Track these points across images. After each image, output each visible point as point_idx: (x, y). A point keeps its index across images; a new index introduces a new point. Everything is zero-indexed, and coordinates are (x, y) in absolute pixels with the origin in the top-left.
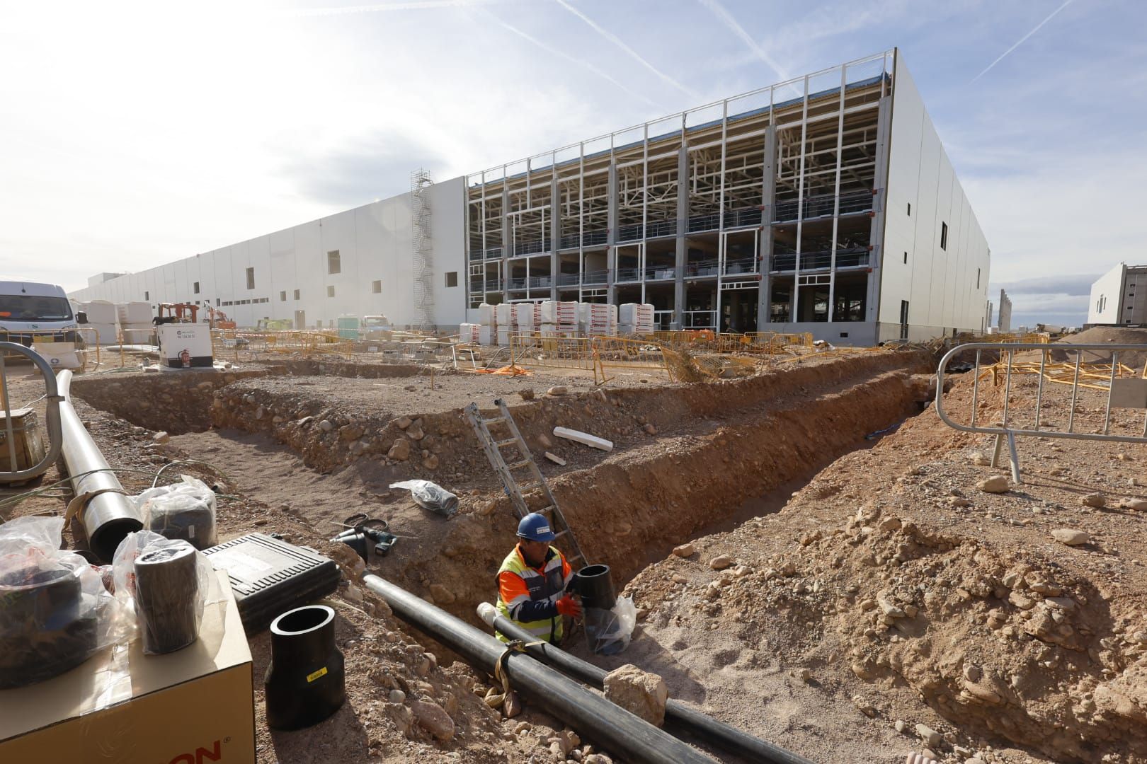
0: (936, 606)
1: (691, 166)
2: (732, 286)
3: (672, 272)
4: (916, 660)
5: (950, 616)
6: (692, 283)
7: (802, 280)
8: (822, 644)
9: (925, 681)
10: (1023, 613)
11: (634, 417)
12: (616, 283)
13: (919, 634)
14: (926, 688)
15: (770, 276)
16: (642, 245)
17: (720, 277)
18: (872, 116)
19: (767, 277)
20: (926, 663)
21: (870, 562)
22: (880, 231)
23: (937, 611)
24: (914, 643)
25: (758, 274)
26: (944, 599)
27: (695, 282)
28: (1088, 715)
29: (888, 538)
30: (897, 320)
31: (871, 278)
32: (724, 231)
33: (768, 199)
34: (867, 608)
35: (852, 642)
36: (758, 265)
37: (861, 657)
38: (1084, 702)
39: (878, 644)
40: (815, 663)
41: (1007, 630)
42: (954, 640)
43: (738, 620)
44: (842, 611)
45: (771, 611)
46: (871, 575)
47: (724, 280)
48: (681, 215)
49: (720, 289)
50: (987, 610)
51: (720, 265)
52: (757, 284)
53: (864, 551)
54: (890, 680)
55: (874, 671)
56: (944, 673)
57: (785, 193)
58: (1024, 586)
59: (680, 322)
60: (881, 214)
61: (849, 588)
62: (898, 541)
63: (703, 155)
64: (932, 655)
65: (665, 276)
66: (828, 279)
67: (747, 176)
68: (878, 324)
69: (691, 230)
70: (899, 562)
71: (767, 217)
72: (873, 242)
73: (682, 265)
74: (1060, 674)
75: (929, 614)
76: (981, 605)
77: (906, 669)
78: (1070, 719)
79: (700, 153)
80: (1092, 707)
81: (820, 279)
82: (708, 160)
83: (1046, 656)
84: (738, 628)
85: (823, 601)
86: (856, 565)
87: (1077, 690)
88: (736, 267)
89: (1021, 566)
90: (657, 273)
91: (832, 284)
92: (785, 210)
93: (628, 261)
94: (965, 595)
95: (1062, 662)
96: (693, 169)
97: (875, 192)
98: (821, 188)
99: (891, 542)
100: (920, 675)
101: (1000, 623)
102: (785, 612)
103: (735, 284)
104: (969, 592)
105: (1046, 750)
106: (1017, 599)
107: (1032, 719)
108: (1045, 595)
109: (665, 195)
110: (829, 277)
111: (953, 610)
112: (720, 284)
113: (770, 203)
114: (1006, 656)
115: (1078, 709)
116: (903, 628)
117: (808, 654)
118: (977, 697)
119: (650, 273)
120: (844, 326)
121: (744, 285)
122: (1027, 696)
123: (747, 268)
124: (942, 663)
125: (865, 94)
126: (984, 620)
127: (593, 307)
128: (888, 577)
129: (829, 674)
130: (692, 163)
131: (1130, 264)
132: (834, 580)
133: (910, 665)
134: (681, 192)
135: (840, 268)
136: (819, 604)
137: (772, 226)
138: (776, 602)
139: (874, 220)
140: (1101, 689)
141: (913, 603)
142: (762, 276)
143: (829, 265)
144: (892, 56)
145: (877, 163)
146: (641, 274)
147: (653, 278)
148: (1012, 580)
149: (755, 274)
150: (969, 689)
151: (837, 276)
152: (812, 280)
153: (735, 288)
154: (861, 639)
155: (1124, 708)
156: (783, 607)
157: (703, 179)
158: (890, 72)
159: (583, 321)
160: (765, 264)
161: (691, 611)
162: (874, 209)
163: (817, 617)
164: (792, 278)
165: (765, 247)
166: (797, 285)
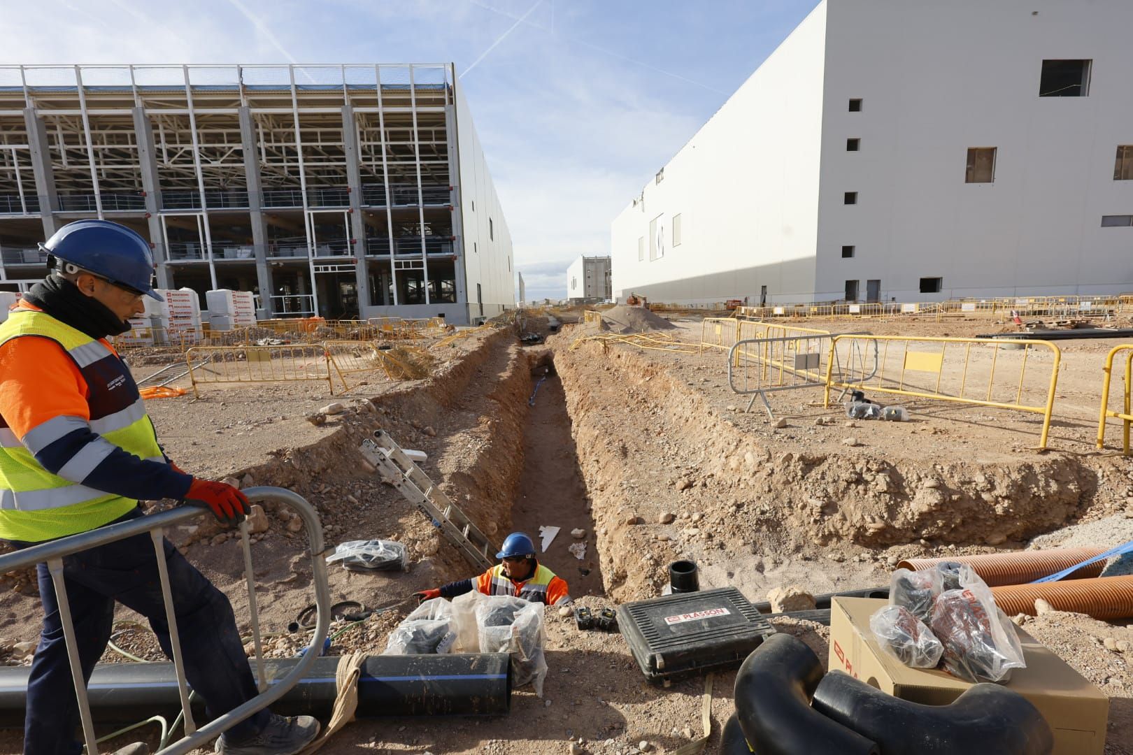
0: (836, 494)
1: (257, 130)
2: (326, 269)
3: (249, 251)
4: (843, 524)
5: (843, 496)
6: (278, 264)
7: (398, 265)
8: (792, 537)
9: (853, 533)
10: (873, 483)
11: (409, 422)
12: (169, 261)
13: (837, 511)
14: (854, 536)
15: (366, 259)
16: (201, 217)
17: (311, 259)
18: (439, 120)
19: (363, 261)
20: (848, 524)
21: (787, 482)
22: (459, 223)
23: (837, 496)
24: (837, 516)
25: (353, 257)
26: (838, 489)
27: (281, 264)
28: (912, 518)
29: (788, 466)
30: (476, 301)
31: (457, 264)
32: (308, 209)
33: (353, 182)
34: (804, 507)
35: (807, 528)
36: (352, 248)
37: (817, 535)
38: (910, 513)
39: (821, 524)
40: (798, 549)
41: (871, 494)
42: (852, 507)
43: (745, 544)
44: (790, 515)
45: (758, 531)
46: (792, 490)
47: (316, 263)
48: (253, 186)
49: (313, 272)
50: (857, 488)
51: (309, 245)
52: (354, 268)
53: (778, 477)
54: (835, 540)
55: (826, 539)
56: (858, 525)
57: (370, 179)
58: (869, 470)
59: (269, 308)
60: (458, 208)
61: (786, 501)
62: (796, 467)
63: (268, 119)
64: (848, 518)
65: (242, 255)
66: (421, 264)
67: (324, 153)
68: (467, 304)
69: (267, 205)
70: (803, 477)
71: (355, 198)
72: (454, 234)
73: (262, 242)
74: (897, 505)
75: (834, 499)
76: (853, 486)
77: (841, 532)
78: (909, 523)
79: (264, 117)
80: (913, 514)
81: (415, 264)
82: (274, 127)
83: (890, 499)
84: (748, 548)
85: (776, 513)
86: (780, 487)
87: (905, 509)
88: (327, 249)
89: (863, 462)
90: (227, 251)
91: (425, 268)
92: (372, 193)
93: (182, 235)
94: (846, 483)
95: (895, 500)
96: (258, 134)
97: (452, 189)
98: (402, 178)
99: (792, 468)
100: (848, 531)
101: (866, 491)
102: (764, 528)
103: (330, 266)
104: (846, 481)
105: (904, 540)
106: (867, 477)
107: (899, 529)
108: (878, 472)
109: (224, 158)
110: (422, 262)
111: (844, 492)
112: (312, 267)
113: (357, 187)
114: (876, 506)
115: (909, 517)
116: (827, 511)
117: (792, 545)
118: (878, 529)
119: (218, 252)
120: (442, 307)
121: (339, 268)
122: (892, 520)
123: (338, 250)
124: (855, 521)
125: (433, 97)
126: (858, 492)
127: (168, 294)
128: (801, 487)
129: (808, 551)
130: (257, 127)
131: (586, 256)
132: (774, 499)
133: (842, 528)
134: (249, 157)
135: (429, 254)
136: (775, 516)
137: (362, 209)
138: (756, 524)
139: (453, 213)
140: (912, 505)
141: (826, 496)
142: (358, 259)
143: (420, 251)
144: (450, 69)
145: (449, 162)
146: (206, 251)
147: (222, 256)
148: (862, 469)
149: (349, 257)
150: (872, 528)
151: (429, 261)
152: (407, 265)
153: (330, 271)
154: (810, 525)
155: (925, 509)
156: (761, 526)
157: (271, 147)
158: (451, 84)
159: (156, 313)
160: (359, 246)
161: (705, 553)
162: (452, 203)
163: (779, 524)
164: (388, 262)
165: (356, 229)
166: (393, 269)
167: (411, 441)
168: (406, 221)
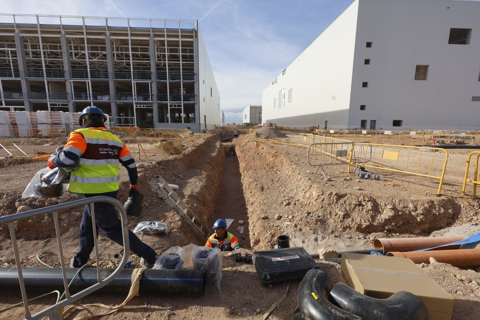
0: (350, 210)
1: (113, 46)
2: (140, 106)
3: (108, 97)
4: (352, 223)
5: (353, 211)
6: (120, 103)
7: (171, 106)
8: (331, 227)
9: (356, 226)
10: (366, 206)
11: (172, 172)
12: (74, 100)
13: (350, 217)
14: (357, 228)
15: (157, 103)
16: (88, 82)
17: (134, 102)
18: (191, 44)
20: (354, 223)
21: (329, 204)
22: (198, 89)
24: (350, 219)
25: (152, 102)
26: (351, 208)
28: (382, 221)
29: (331, 197)
30: (204, 123)
31: (196, 107)
32: (134, 81)
33: (153, 70)
34: (336, 215)
35: (337, 224)
36: (152, 98)
37: (341, 227)
38: (381, 219)
39: (343, 222)
40: (333, 232)
41: (365, 210)
42: (357, 216)
43: (310, 230)
44: (330, 218)
45: (316, 224)
46: (331, 207)
47: (136, 103)
48: (110, 70)
49: (135, 107)
50: (359, 208)
51: (134, 96)
52: (152, 106)
53: (326, 202)
54: (348, 229)
55: (345, 229)
56: (359, 224)
57: (160, 69)
58: (364, 200)
59: (116, 122)
60: (198, 83)
61: (329, 212)
62: (334, 198)
63: (118, 41)
64: (355, 220)
65: (105, 99)
66: (181, 106)
67: (141, 56)
68: (200, 124)
69: (116, 78)
70: (336, 202)
71: (154, 76)
72: (195, 93)
73: (114, 94)
74: (376, 215)
75: (349, 212)
76: (357, 207)
77: (351, 226)
78: (380, 223)
79: (116, 40)
81: (178, 106)
82: (120, 45)
83: (373, 213)
84: (312, 231)
85: (324, 217)
86: (326, 206)
87: (379, 217)
88: (141, 98)
89: (362, 197)
90: (99, 97)
91: (182, 108)
92: (161, 75)
93: (80, 89)
94: (354, 206)
97: (195, 74)
98: (174, 69)
100: (354, 226)
101: (363, 209)
102: (319, 223)
103: (142, 105)
105: (378, 231)
106: (364, 203)
107: (376, 226)
108: (368, 201)
109: (99, 57)
111: (353, 209)
112: (134, 105)
114: (367, 216)
115: (380, 221)
116: (346, 217)
117: (330, 231)
118: (367, 225)
119: (95, 97)
120: (189, 125)
121: (146, 106)
122: (373, 222)
123: (146, 98)
124: (357, 221)
125: (188, 34)
126: (359, 210)
127: (73, 115)
128: (335, 207)
129: (337, 234)
130: (113, 44)
132: (324, 211)
134: (109, 57)
135: (184, 102)
137: (157, 82)
138: (316, 221)
139: (195, 85)
140: (382, 216)
141: (345, 211)
142: (154, 103)
143: (181, 100)
144: (196, 23)
145: (194, 62)
146: (90, 97)
147: (97, 99)
148: (361, 200)
149: (150, 101)
150: (364, 225)
151: (184, 105)
152: (175, 106)
153: (142, 107)
154: (338, 223)
155: (387, 218)
157: (119, 53)
158: (196, 29)
159: (67, 122)
160: (155, 98)
162: (195, 80)
163: (325, 222)
164: (167, 105)
165: (154, 90)
166: (169, 108)
167: (172, 181)
168: (175, 87)
